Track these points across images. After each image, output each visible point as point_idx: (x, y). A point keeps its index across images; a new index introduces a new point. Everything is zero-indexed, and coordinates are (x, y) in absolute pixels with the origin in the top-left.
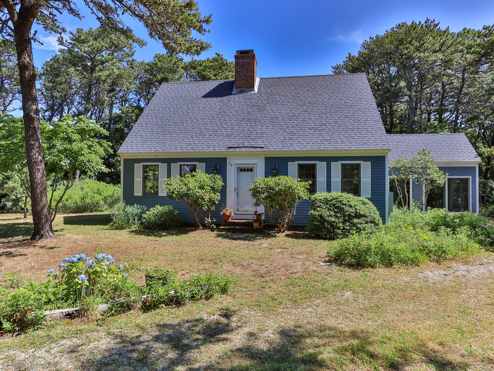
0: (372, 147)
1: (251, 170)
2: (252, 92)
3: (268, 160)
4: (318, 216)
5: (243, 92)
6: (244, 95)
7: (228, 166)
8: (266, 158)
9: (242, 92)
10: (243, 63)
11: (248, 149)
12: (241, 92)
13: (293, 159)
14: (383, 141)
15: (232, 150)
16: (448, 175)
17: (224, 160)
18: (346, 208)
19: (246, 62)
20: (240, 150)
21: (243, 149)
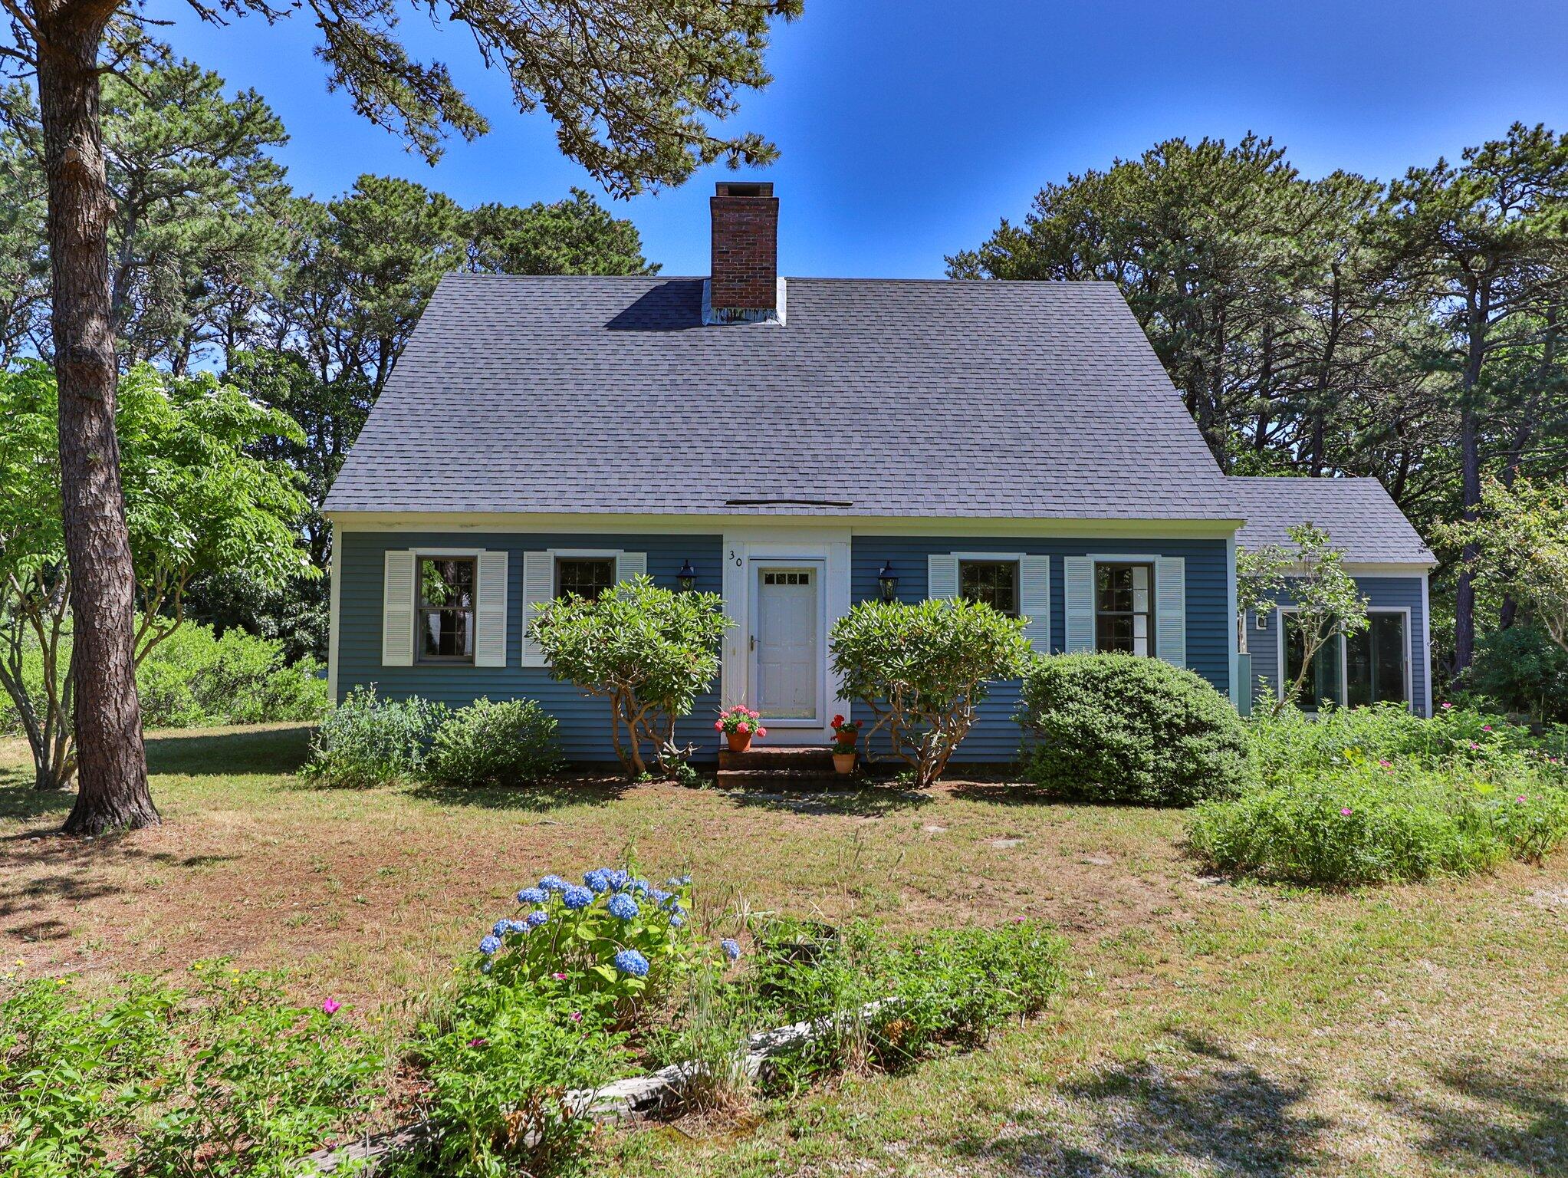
0: (1189, 512)
1: (804, 579)
2: (770, 322)
3: (864, 548)
4: (1076, 730)
5: (740, 319)
6: (745, 328)
7: (728, 564)
8: (856, 541)
9: (735, 319)
10: (740, 224)
11: (797, 510)
12: (732, 319)
13: (945, 545)
14: (1217, 495)
15: (743, 510)
16: (1370, 604)
17: (714, 543)
18: (1157, 703)
19: (747, 223)
20: (772, 512)
21: (780, 510)
